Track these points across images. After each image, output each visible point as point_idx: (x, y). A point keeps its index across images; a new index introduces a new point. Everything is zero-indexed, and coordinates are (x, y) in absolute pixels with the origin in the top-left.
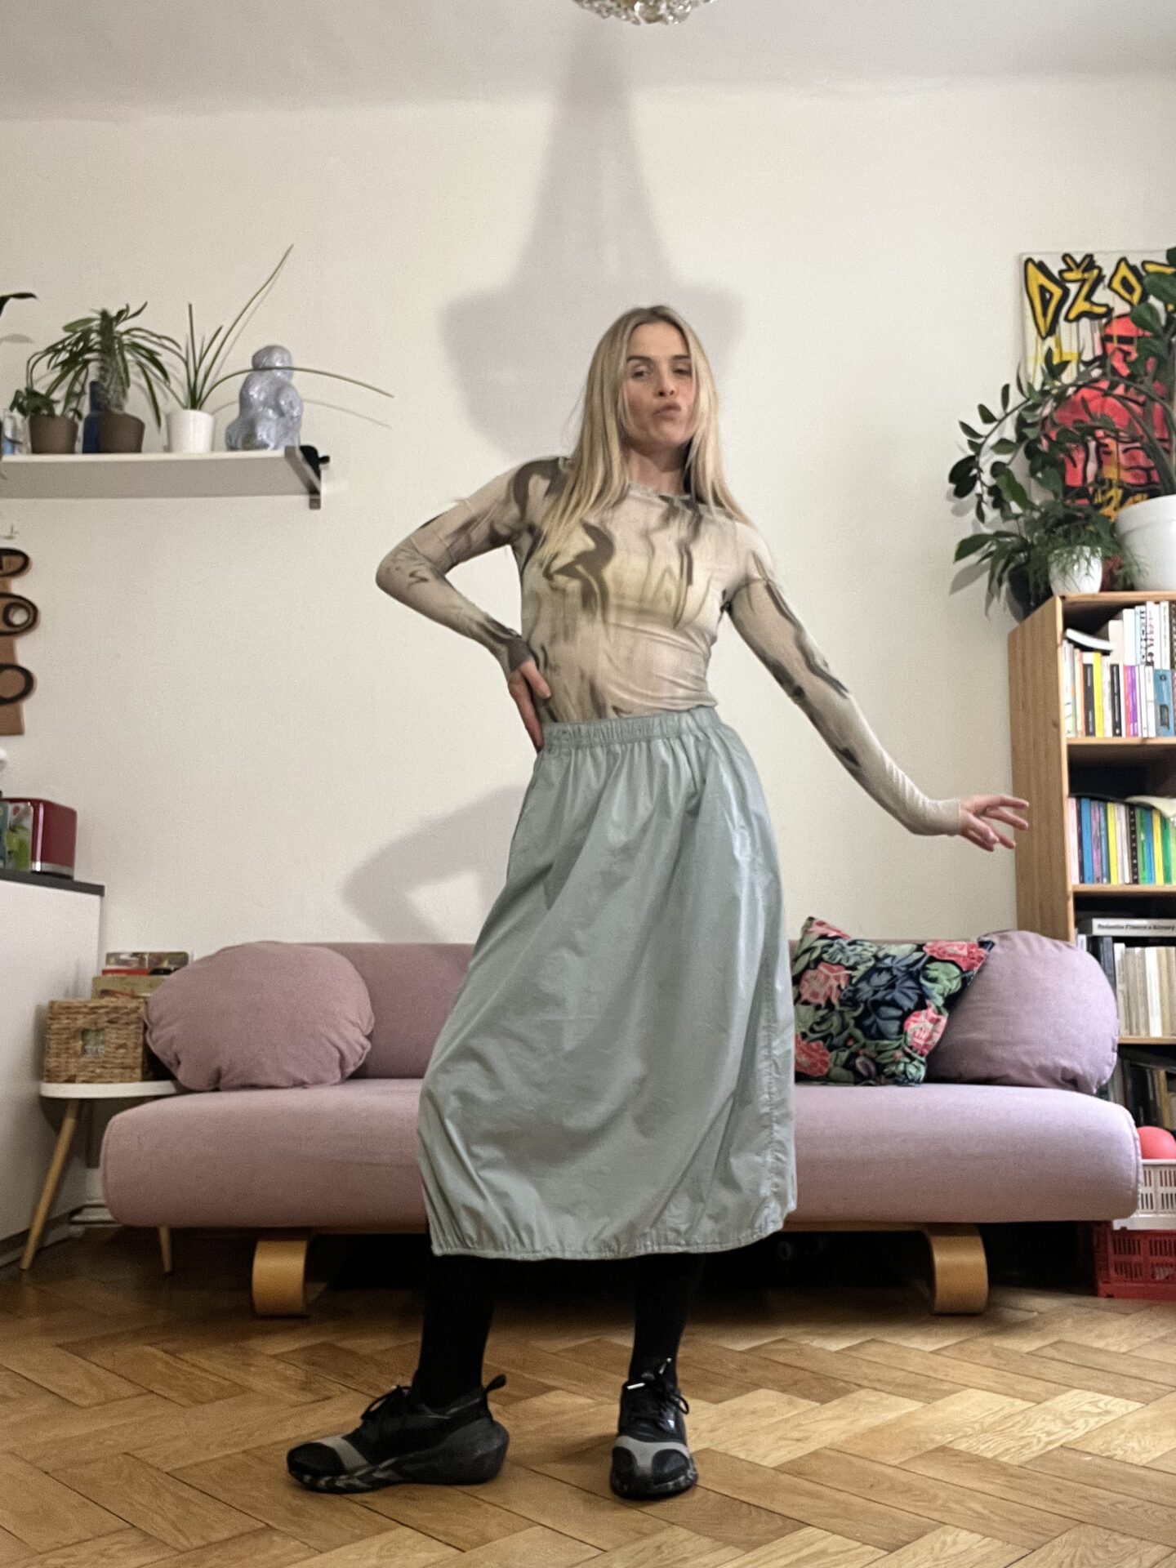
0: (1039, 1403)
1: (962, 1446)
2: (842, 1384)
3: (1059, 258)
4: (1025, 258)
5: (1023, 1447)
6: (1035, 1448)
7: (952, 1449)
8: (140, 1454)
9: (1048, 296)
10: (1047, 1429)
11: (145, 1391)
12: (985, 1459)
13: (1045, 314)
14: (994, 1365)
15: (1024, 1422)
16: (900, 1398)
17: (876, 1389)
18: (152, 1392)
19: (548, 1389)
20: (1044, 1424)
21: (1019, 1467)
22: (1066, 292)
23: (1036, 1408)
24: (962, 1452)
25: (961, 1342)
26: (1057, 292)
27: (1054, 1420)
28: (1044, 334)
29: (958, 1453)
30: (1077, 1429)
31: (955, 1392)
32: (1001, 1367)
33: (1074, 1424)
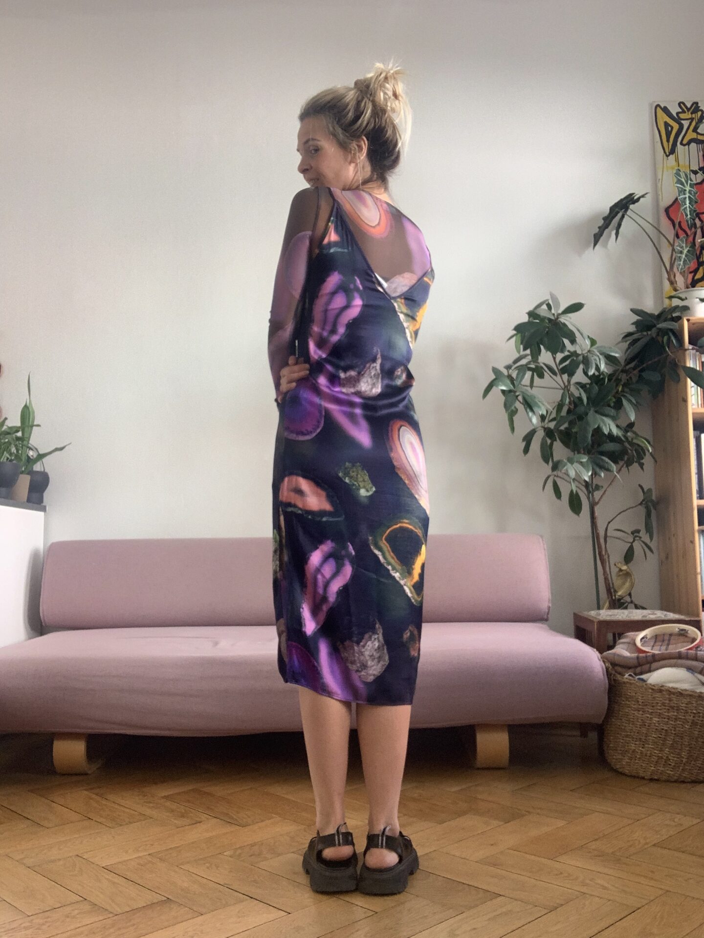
0: (638, 820)
2: (518, 811)
4: (655, 104)
8: (88, 855)
10: (644, 836)
11: (85, 818)
13: (668, 140)
16: (552, 820)
17: (539, 814)
18: (90, 819)
22: (681, 126)
23: (634, 824)
30: (661, 835)
31: (587, 815)
33: (659, 833)
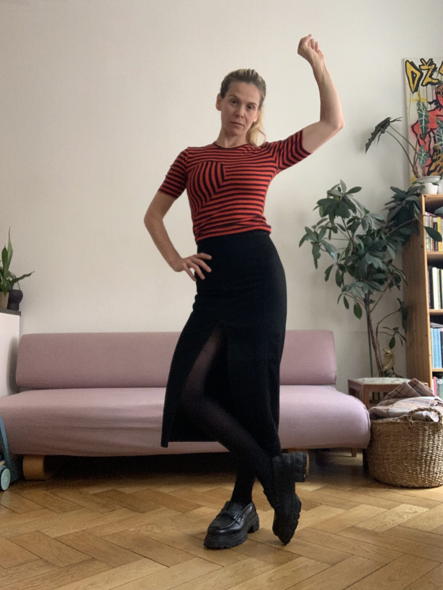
0: (389, 509)
1: (361, 526)
2: (314, 503)
5: (383, 526)
6: (387, 527)
7: (356, 527)
8: (44, 531)
10: (393, 519)
11: (44, 508)
12: (369, 530)
15: (383, 516)
16: (336, 509)
17: (327, 505)
18: (47, 508)
19: (200, 506)
20: (391, 517)
21: (382, 533)
23: (388, 511)
24: (360, 528)
27: (395, 515)
29: (358, 529)
31: (357, 506)
33: (402, 517)
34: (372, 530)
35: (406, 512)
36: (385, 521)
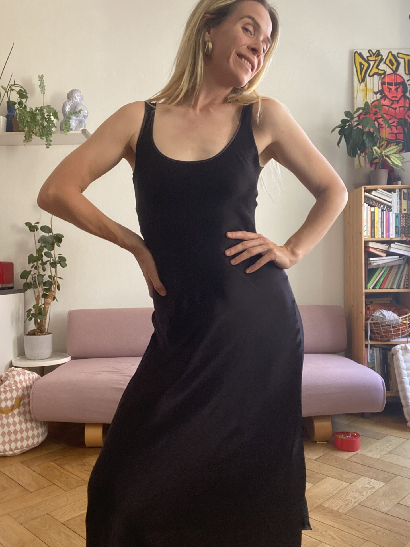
0: (351, 484)
1: (326, 505)
3: (367, 51)
4: (354, 51)
5: (347, 504)
6: (350, 506)
7: (323, 506)
9: (362, 66)
11: (52, 484)
13: (361, 74)
14: (336, 466)
15: (346, 493)
18: (54, 484)
20: (353, 493)
21: (345, 514)
22: (369, 65)
23: (349, 486)
24: (326, 507)
25: (324, 455)
26: (366, 65)
27: (356, 492)
28: (361, 82)
29: (325, 508)
30: (363, 495)
31: (323, 479)
32: (338, 466)
33: (363, 493)
34: (337, 511)
35: (365, 488)
36: (348, 499)
